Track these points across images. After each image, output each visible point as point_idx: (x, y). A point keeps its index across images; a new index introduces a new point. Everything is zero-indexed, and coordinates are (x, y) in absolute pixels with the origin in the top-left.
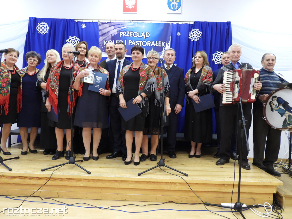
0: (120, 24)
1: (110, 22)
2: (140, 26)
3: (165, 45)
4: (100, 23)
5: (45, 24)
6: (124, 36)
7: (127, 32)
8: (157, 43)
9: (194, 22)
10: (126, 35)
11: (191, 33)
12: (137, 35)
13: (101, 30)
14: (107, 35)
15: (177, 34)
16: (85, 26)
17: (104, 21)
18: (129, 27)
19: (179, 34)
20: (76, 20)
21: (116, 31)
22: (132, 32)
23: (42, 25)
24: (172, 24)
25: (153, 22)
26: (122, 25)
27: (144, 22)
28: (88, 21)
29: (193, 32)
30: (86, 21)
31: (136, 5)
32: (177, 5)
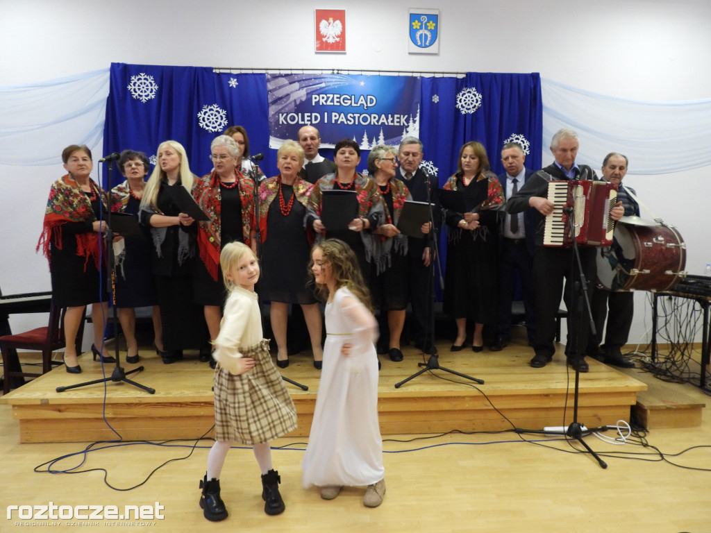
0: (311, 79)
1: (291, 74)
2: (354, 82)
3: (408, 122)
4: (269, 77)
5: (148, 77)
7: (328, 95)
8: (390, 119)
9: (467, 74)
10: (326, 101)
11: (461, 97)
12: (349, 102)
13: (270, 91)
14: (286, 102)
15: (432, 99)
16: (237, 81)
17: (277, 72)
18: (331, 84)
19: (436, 99)
20: (216, 69)
21: (305, 93)
22: (339, 96)
23: (140, 81)
24: (422, 78)
25: (382, 74)
26: (317, 81)
27: (364, 73)
28: (243, 72)
29: (464, 94)
30: (238, 72)
31: (342, 35)
32: (429, 36)
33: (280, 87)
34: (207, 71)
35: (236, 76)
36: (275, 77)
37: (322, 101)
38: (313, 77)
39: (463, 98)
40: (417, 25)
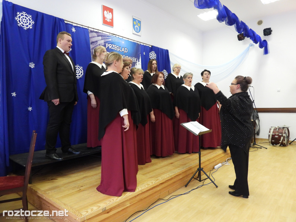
0: (106, 36)
1: (98, 32)
2: (120, 41)
3: (137, 61)
4: (90, 31)
5: (28, 15)
7: (113, 45)
9: (152, 46)
10: (112, 47)
12: (119, 49)
14: (96, 44)
15: (143, 53)
18: (113, 40)
21: (104, 42)
22: (116, 46)
23: (23, 16)
24: (141, 44)
25: (129, 40)
26: (108, 38)
27: (124, 38)
28: (78, 25)
29: (151, 53)
30: (76, 25)
31: (112, 19)
32: (139, 29)
33: (94, 37)
34: (62, 20)
35: (75, 27)
36: (92, 32)
37: (110, 47)
38: (106, 35)
39: (151, 55)
40: (135, 23)
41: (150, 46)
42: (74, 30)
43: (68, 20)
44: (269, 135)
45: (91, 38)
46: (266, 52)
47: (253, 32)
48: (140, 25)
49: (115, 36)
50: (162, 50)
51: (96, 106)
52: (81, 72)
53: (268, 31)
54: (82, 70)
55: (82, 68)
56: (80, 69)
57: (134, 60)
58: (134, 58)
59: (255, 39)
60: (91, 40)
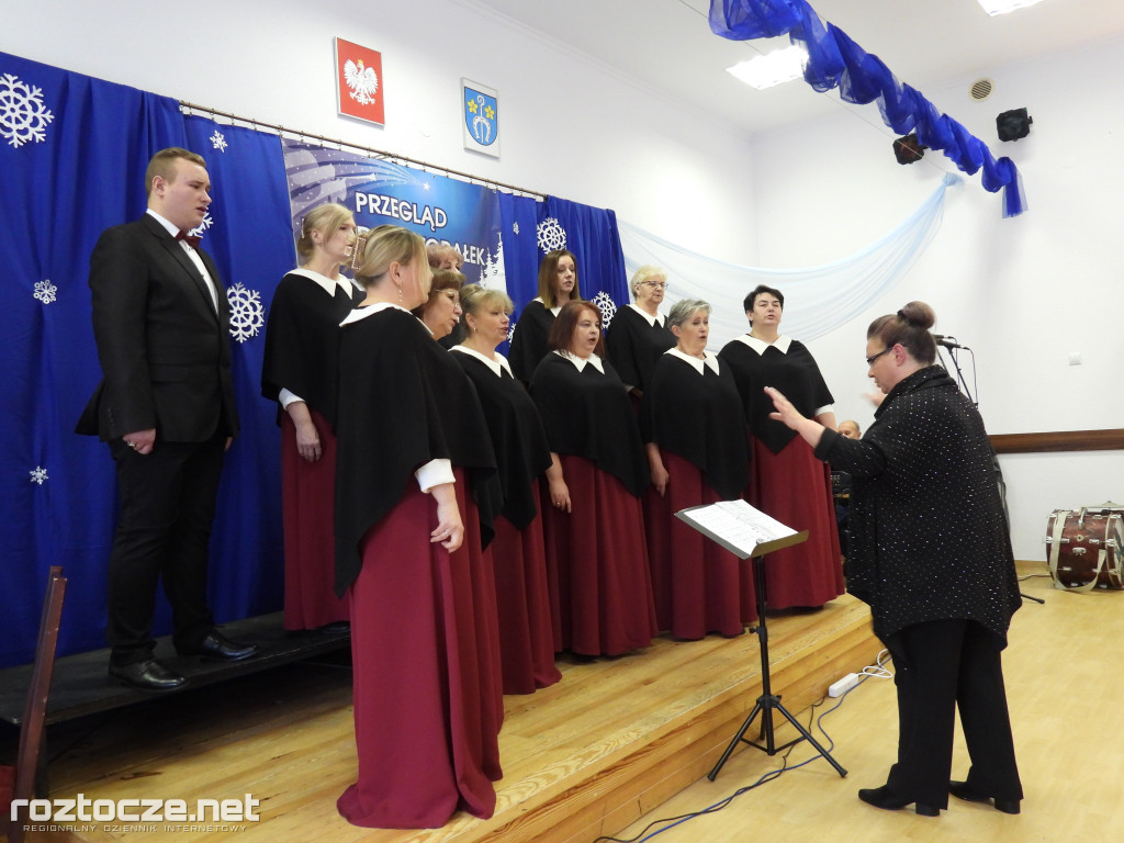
0: (353, 163)
1: (321, 148)
2: (415, 181)
3: (485, 261)
4: (285, 144)
5: (27, 89)
6: (372, 211)
7: (383, 198)
8: (466, 252)
9: (546, 198)
10: (380, 207)
11: (542, 231)
12: (410, 214)
13: (289, 171)
14: (312, 198)
15: (512, 227)
16: (226, 140)
17: (297, 138)
18: (384, 178)
19: (517, 229)
20: (185, 105)
21: (344, 187)
22: (396, 201)
24: (500, 192)
25: (451, 176)
26: (362, 169)
27: (427, 169)
28: (238, 123)
29: (546, 227)
30: (227, 121)
31: (378, 95)
32: (489, 128)
33: (303, 168)
34: (168, 105)
35: (224, 129)
36: (295, 146)
37: (373, 207)
38: (355, 159)
39: (546, 233)
40: (473, 108)
41: (540, 199)
42: (219, 142)
43: (193, 103)
44: (1049, 547)
45: (293, 171)
46: (1014, 205)
47: (956, 129)
48: (496, 116)
49: (394, 160)
50: (589, 211)
51: (318, 451)
52: (252, 313)
53: (1016, 121)
54: (257, 303)
55: (256, 295)
56: (251, 300)
57: (475, 259)
58: (473, 248)
59: (967, 154)
60: (291, 180)
